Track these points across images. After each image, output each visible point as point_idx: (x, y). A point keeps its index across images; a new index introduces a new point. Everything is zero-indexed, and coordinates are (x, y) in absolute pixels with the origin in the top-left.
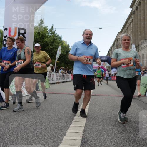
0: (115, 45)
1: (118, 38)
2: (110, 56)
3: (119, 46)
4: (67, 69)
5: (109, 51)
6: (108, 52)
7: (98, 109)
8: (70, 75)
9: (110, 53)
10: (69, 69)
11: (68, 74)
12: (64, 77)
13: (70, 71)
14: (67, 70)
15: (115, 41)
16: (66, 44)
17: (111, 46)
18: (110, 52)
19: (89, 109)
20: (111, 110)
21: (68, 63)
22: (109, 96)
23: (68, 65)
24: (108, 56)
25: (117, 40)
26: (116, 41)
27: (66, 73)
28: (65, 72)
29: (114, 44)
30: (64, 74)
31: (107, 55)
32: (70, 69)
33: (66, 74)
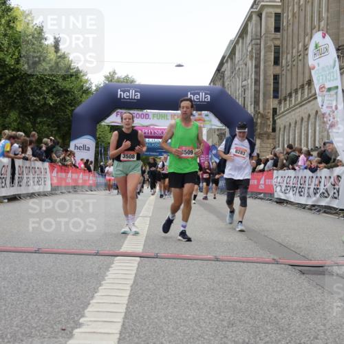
0: (249, 38)
1: (263, 6)
2: (226, 84)
3: (266, 43)
4: (34, 139)
5: (221, 64)
6: (218, 70)
7: (165, 316)
8: (46, 165)
9: (227, 74)
10: (39, 141)
11: (39, 164)
12: (17, 176)
13: (44, 148)
14: (31, 142)
15: (249, 18)
16: (28, 24)
17: (231, 42)
18: (227, 67)
19: (125, 317)
20: (225, 323)
21: (36, 114)
22: (217, 260)
23: (39, 120)
24: (218, 86)
25: (260, 15)
26: (254, 17)
27: (26, 159)
28: (24, 151)
29: (243, 32)
30: (18, 163)
31: (213, 81)
32: (45, 140)
33: (27, 164)
